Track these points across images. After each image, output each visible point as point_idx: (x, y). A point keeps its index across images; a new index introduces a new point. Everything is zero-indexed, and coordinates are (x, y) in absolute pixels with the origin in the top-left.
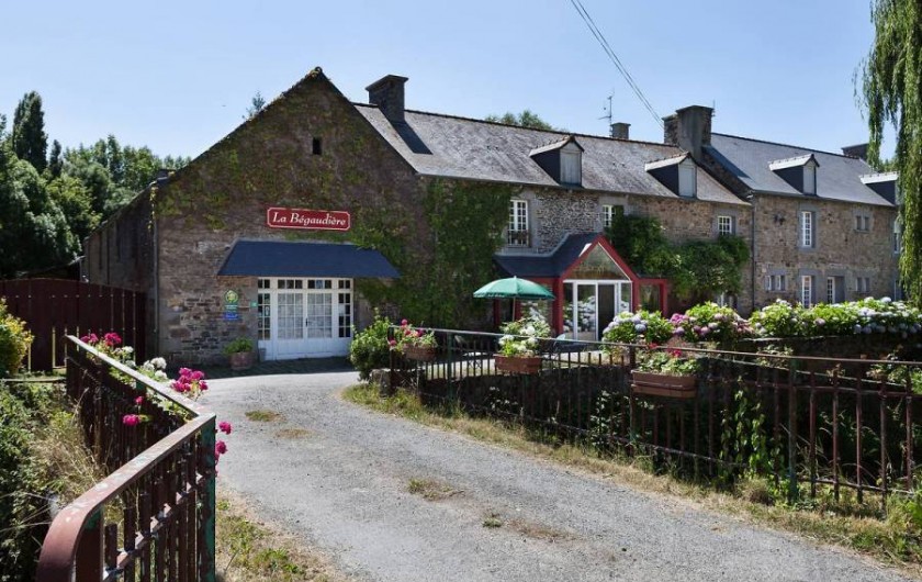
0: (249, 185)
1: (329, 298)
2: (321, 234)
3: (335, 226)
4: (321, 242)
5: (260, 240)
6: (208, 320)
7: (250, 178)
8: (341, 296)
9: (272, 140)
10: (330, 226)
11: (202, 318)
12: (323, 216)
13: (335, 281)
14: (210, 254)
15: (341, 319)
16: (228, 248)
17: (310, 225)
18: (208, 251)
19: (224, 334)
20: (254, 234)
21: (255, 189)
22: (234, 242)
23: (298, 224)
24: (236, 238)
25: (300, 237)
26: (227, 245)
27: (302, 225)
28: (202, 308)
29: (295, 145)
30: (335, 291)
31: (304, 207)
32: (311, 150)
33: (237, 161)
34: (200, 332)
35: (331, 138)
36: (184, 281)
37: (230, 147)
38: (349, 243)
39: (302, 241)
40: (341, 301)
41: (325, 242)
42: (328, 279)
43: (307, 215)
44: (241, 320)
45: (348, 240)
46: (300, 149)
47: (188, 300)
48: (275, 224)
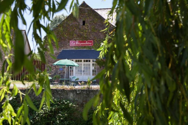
0: (65, 35)
1: (89, 65)
2: (85, 47)
3: (89, 45)
4: (85, 49)
5: (68, 49)
6: (56, 70)
7: (65, 34)
8: (93, 64)
9: (72, 23)
10: (87, 45)
11: (54, 69)
12: (85, 42)
13: (91, 60)
14: (56, 54)
15: (93, 70)
16: (60, 52)
17: (81, 45)
18: (56, 53)
19: (59, 74)
20: (67, 48)
21: (67, 36)
22: (62, 50)
23: (78, 45)
24: (62, 49)
25: (79, 48)
26: (60, 51)
27: (79, 45)
28: (54, 67)
29: (78, 23)
30: (91, 63)
31: (80, 40)
32: (82, 24)
33: (62, 30)
34: (54, 73)
35: (88, 20)
36: (50, 60)
37: (60, 26)
38: (93, 49)
39: (79, 49)
40: (93, 66)
41: (86, 49)
42: (90, 59)
43: (81, 42)
44: (63, 70)
45: (93, 48)
46: (79, 24)
47: (51, 65)
48: (71, 45)
